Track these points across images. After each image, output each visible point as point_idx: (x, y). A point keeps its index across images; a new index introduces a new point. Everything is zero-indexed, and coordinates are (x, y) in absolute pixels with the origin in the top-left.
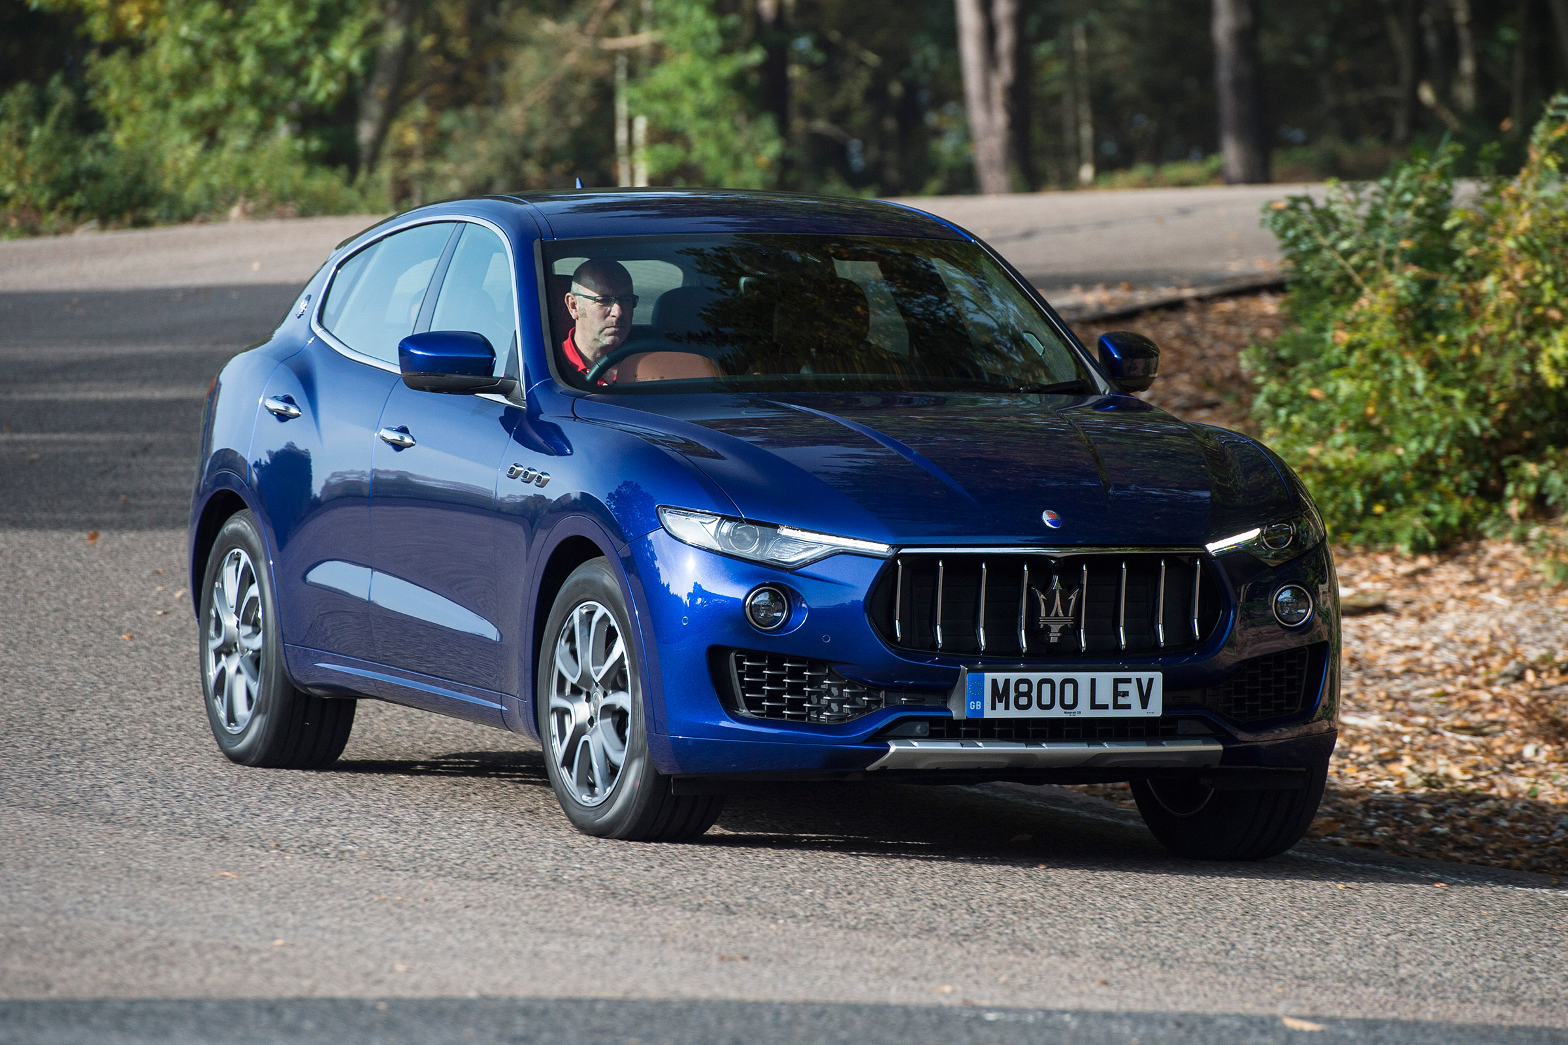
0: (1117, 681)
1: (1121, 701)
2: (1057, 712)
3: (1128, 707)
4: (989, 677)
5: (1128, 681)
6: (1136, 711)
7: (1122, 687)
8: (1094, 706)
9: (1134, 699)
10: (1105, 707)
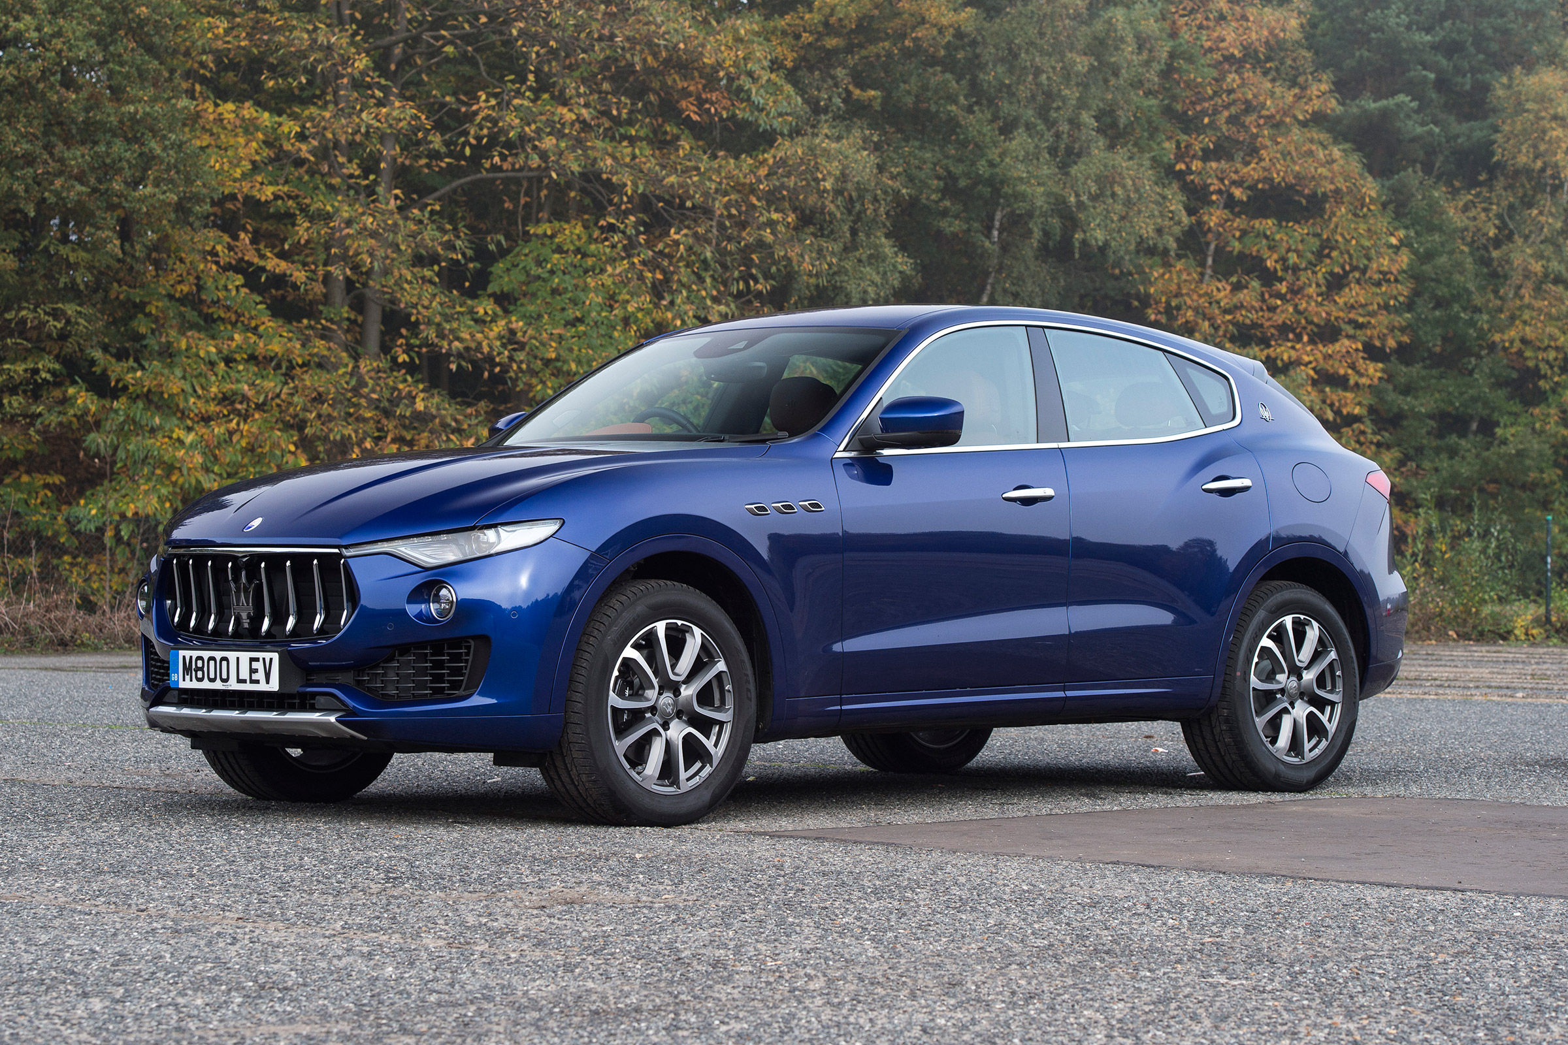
0: (252, 660)
1: (255, 677)
2: (218, 685)
3: (257, 682)
4: (182, 653)
5: (257, 660)
6: (263, 687)
7: (255, 665)
8: (240, 681)
9: (260, 676)
10: (244, 681)
